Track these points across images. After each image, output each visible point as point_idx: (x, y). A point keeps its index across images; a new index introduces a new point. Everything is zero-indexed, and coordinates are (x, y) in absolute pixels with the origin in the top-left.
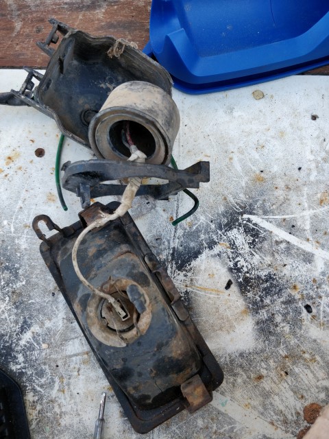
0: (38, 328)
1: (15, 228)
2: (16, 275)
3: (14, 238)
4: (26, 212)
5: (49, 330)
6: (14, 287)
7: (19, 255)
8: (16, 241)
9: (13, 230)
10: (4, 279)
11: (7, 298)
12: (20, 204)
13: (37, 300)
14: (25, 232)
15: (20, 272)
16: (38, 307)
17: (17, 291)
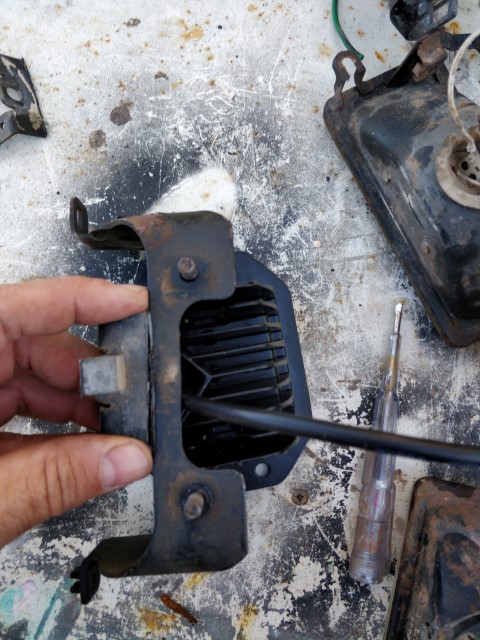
0: (307, 221)
1: (274, 87)
2: (277, 150)
3: (273, 101)
4: (289, 67)
5: (322, 224)
6: (274, 165)
7: (280, 124)
8: (276, 105)
9: (271, 90)
10: (260, 153)
11: (265, 180)
12: (281, 55)
13: (307, 185)
14: (289, 94)
15: (283, 146)
16: (307, 194)
17: (279, 172)
